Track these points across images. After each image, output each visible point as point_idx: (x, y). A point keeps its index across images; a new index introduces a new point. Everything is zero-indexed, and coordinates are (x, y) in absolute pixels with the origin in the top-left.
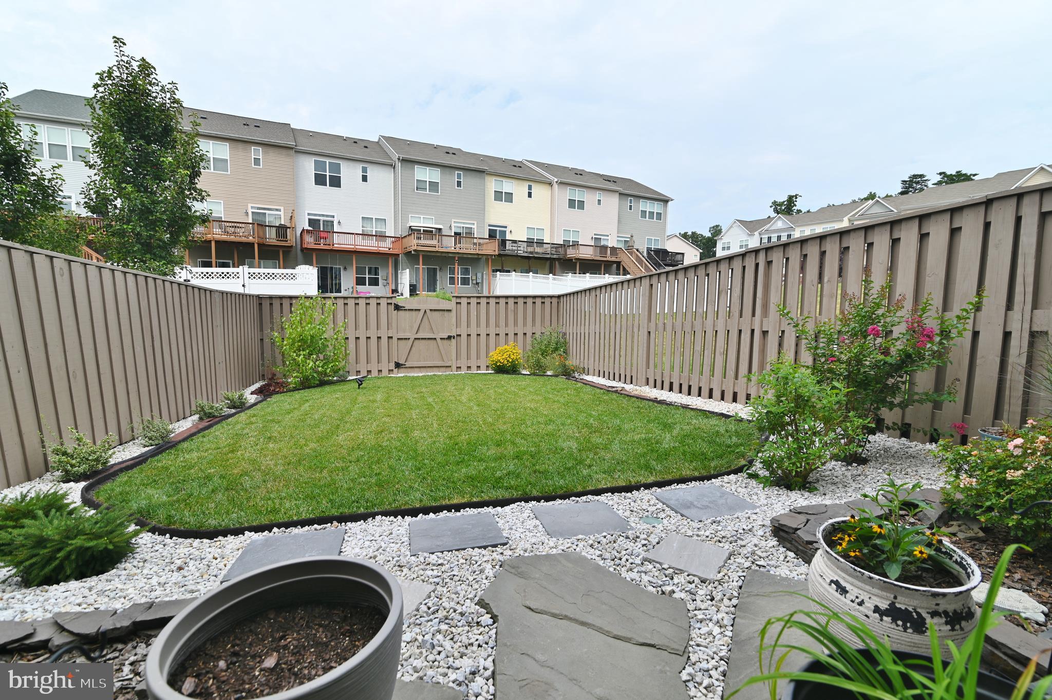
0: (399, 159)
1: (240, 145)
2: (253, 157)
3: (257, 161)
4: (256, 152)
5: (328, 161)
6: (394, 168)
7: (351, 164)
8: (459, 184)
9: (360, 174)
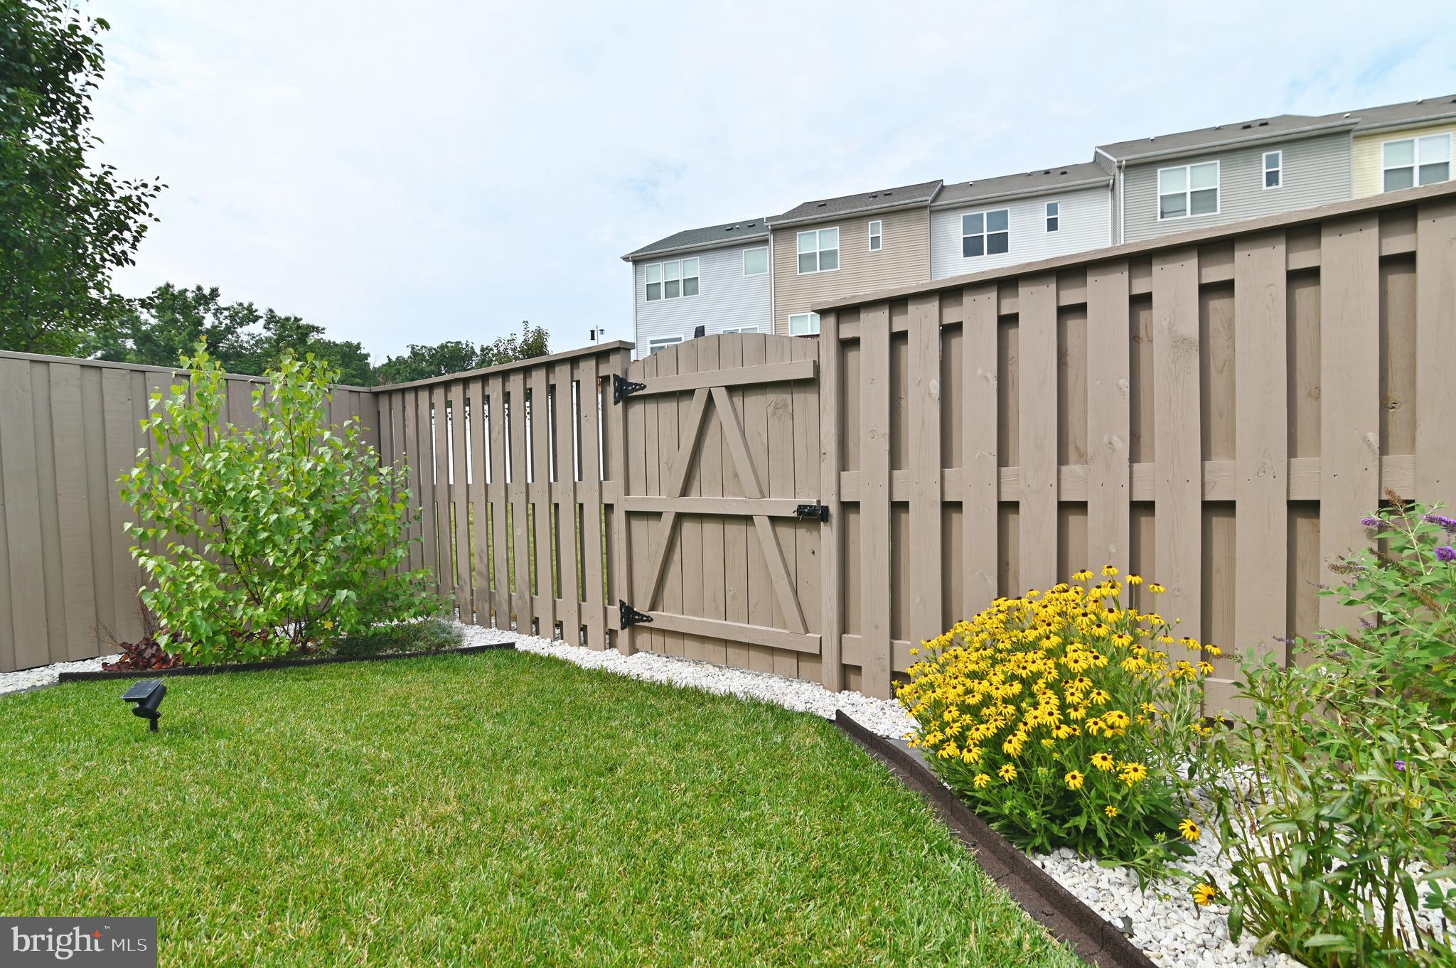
0: (1120, 167)
1: (854, 225)
2: (870, 236)
3: (875, 241)
4: (876, 228)
5: (985, 212)
6: (1113, 189)
7: (1027, 206)
8: (1272, 178)
9: (1044, 217)
